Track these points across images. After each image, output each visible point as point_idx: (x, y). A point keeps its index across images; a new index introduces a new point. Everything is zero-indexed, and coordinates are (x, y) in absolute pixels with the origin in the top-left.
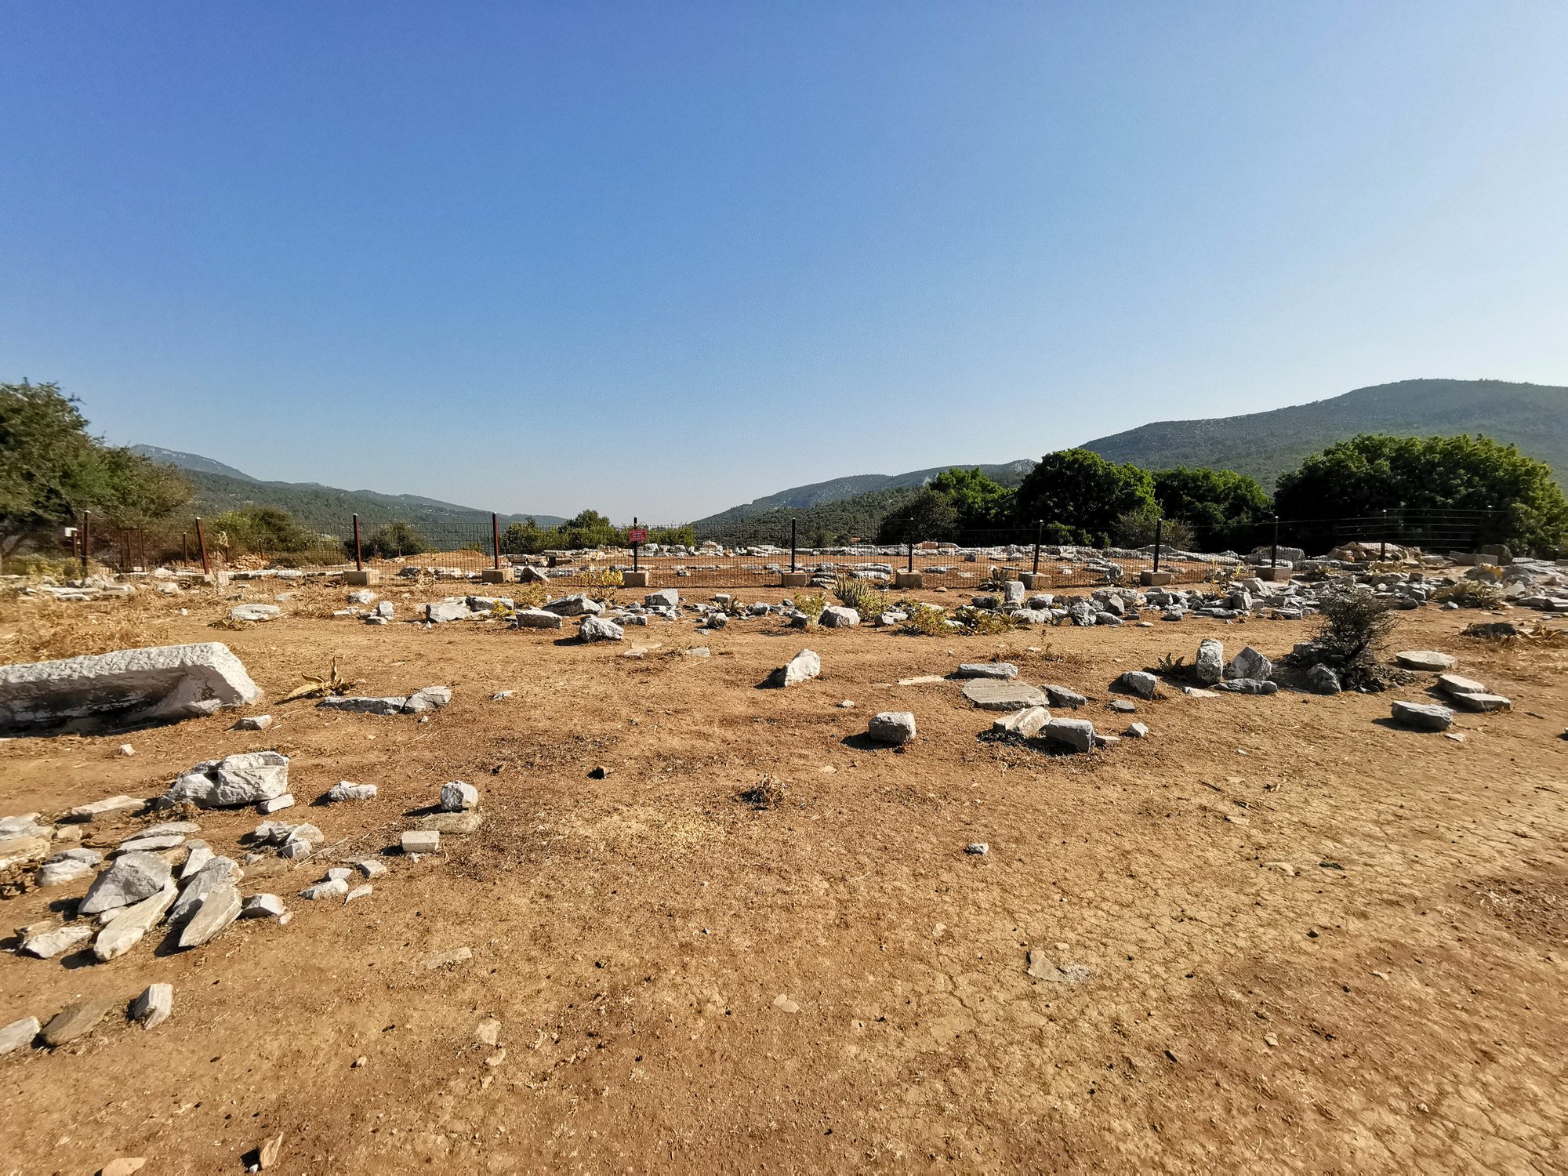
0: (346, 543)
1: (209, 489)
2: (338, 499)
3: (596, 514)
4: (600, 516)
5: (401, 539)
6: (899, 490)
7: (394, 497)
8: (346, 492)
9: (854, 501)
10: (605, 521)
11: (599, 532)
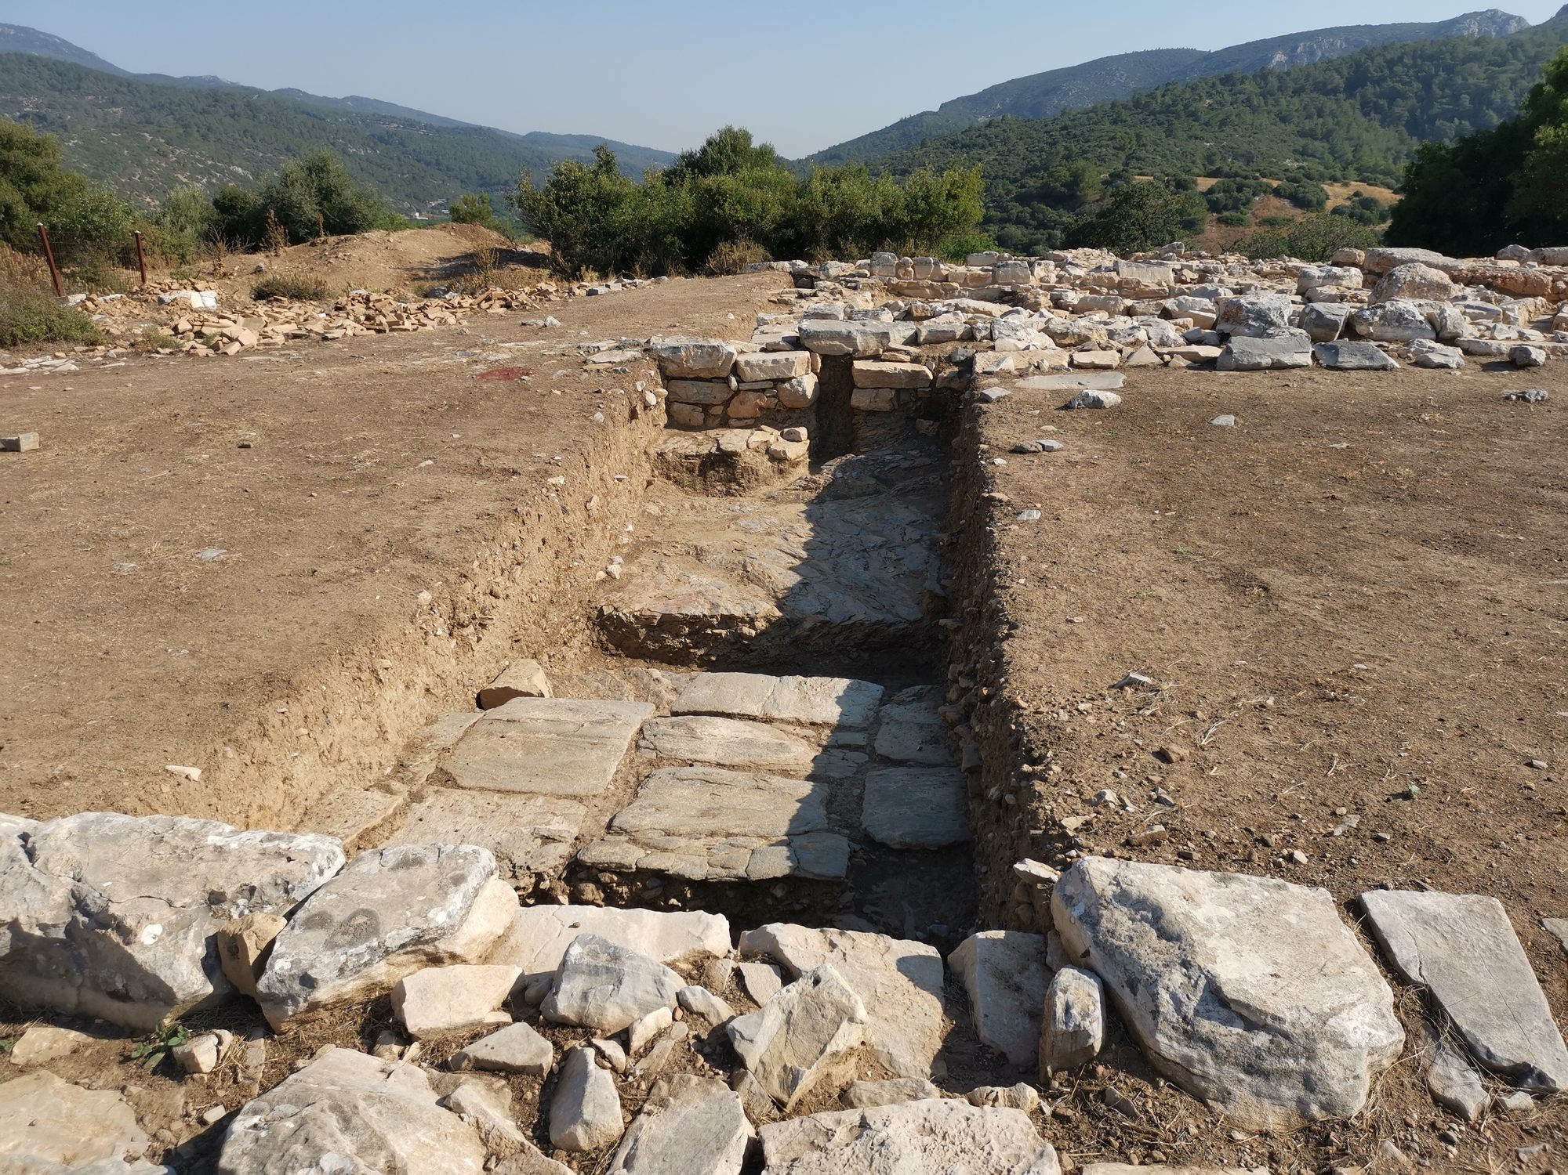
0: (216, 203)
1: (53, 87)
2: (248, 105)
3: (747, 137)
4: (755, 144)
5: (325, 194)
6: (1227, 80)
7: (335, 101)
8: (260, 92)
9: (1137, 104)
10: (765, 155)
11: (759, 184)
